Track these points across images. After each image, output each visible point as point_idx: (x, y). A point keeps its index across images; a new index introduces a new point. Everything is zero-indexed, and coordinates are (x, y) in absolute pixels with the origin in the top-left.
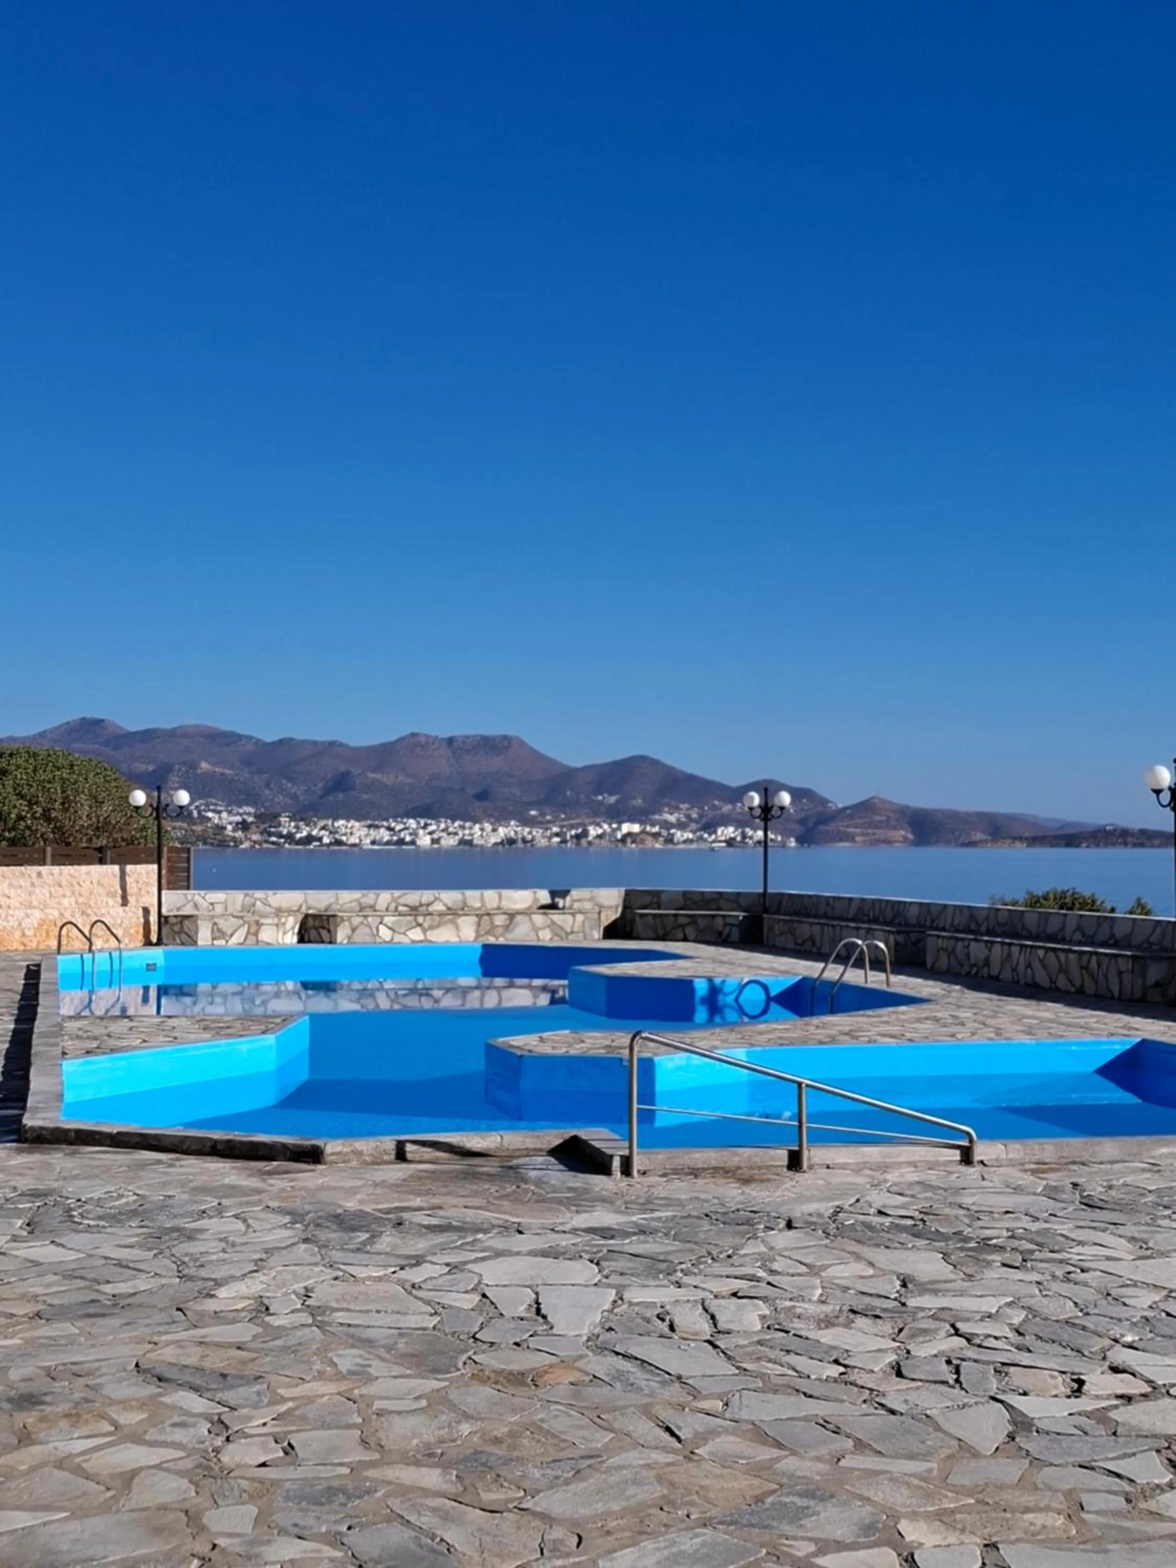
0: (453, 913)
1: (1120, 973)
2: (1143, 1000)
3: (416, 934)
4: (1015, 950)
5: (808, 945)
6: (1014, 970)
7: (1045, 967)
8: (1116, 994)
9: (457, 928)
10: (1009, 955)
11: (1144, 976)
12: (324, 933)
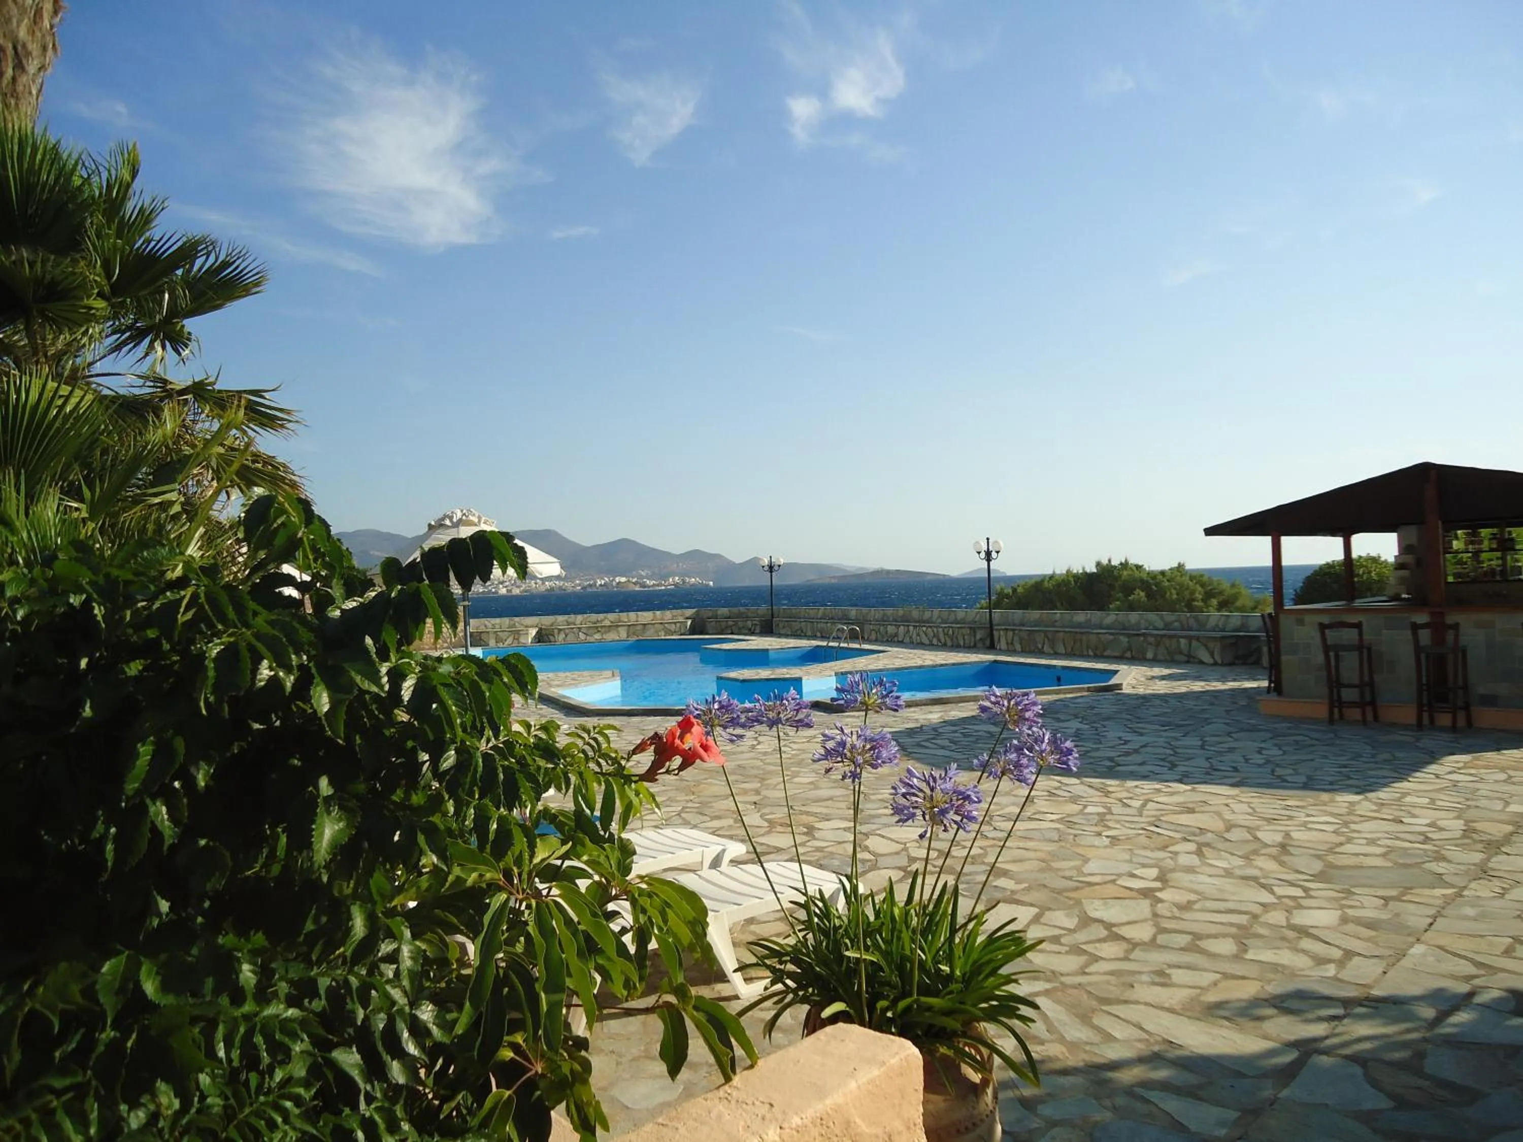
0: (614, 626)
1: (964, 636)
2: (975, 646)
3: (597, 636)
4: (911, 628)
5: (799, 632)
6: (911, 637)
7: (926, 635)
8: (962, 644)
9: (618, 632)
10: (908, 631)
11: (975, 636)
12: (551, 637)
